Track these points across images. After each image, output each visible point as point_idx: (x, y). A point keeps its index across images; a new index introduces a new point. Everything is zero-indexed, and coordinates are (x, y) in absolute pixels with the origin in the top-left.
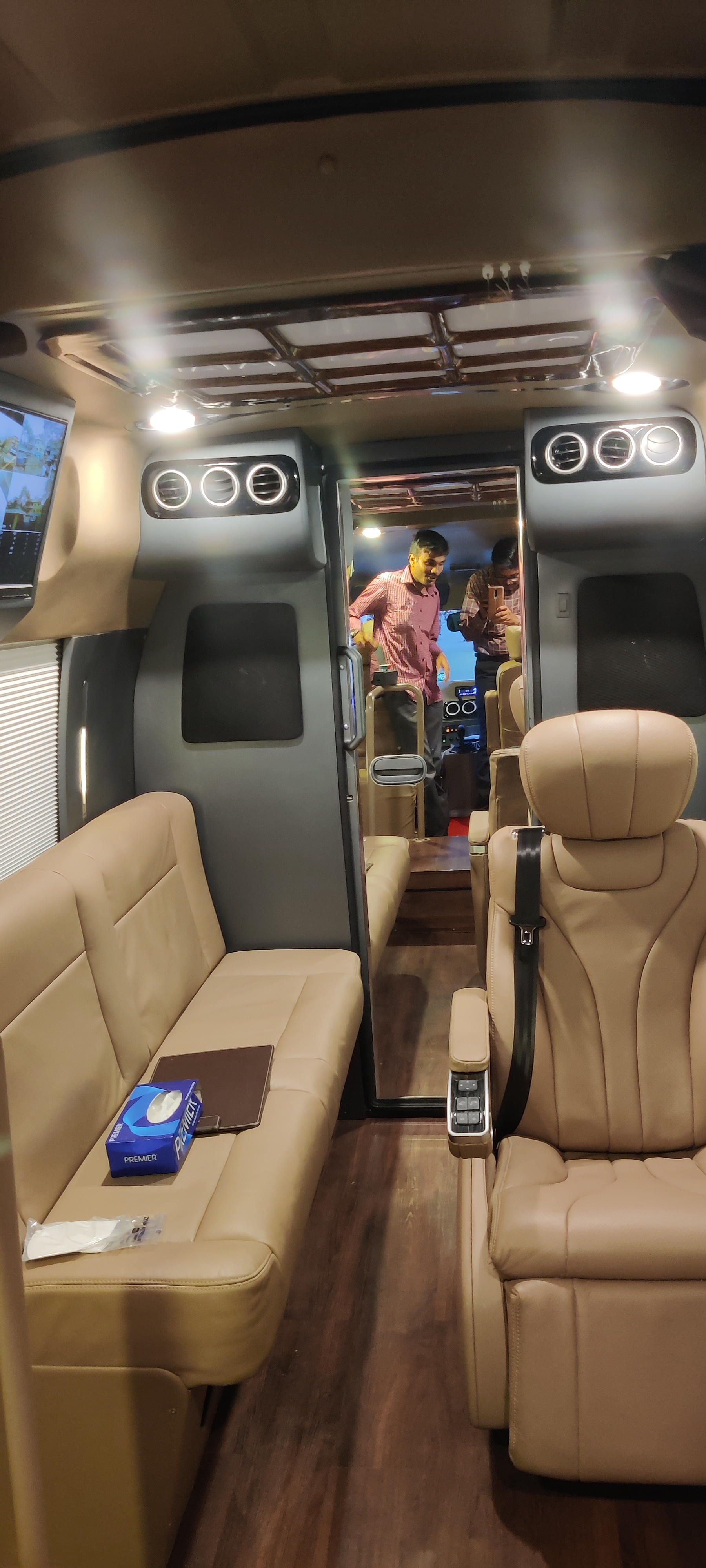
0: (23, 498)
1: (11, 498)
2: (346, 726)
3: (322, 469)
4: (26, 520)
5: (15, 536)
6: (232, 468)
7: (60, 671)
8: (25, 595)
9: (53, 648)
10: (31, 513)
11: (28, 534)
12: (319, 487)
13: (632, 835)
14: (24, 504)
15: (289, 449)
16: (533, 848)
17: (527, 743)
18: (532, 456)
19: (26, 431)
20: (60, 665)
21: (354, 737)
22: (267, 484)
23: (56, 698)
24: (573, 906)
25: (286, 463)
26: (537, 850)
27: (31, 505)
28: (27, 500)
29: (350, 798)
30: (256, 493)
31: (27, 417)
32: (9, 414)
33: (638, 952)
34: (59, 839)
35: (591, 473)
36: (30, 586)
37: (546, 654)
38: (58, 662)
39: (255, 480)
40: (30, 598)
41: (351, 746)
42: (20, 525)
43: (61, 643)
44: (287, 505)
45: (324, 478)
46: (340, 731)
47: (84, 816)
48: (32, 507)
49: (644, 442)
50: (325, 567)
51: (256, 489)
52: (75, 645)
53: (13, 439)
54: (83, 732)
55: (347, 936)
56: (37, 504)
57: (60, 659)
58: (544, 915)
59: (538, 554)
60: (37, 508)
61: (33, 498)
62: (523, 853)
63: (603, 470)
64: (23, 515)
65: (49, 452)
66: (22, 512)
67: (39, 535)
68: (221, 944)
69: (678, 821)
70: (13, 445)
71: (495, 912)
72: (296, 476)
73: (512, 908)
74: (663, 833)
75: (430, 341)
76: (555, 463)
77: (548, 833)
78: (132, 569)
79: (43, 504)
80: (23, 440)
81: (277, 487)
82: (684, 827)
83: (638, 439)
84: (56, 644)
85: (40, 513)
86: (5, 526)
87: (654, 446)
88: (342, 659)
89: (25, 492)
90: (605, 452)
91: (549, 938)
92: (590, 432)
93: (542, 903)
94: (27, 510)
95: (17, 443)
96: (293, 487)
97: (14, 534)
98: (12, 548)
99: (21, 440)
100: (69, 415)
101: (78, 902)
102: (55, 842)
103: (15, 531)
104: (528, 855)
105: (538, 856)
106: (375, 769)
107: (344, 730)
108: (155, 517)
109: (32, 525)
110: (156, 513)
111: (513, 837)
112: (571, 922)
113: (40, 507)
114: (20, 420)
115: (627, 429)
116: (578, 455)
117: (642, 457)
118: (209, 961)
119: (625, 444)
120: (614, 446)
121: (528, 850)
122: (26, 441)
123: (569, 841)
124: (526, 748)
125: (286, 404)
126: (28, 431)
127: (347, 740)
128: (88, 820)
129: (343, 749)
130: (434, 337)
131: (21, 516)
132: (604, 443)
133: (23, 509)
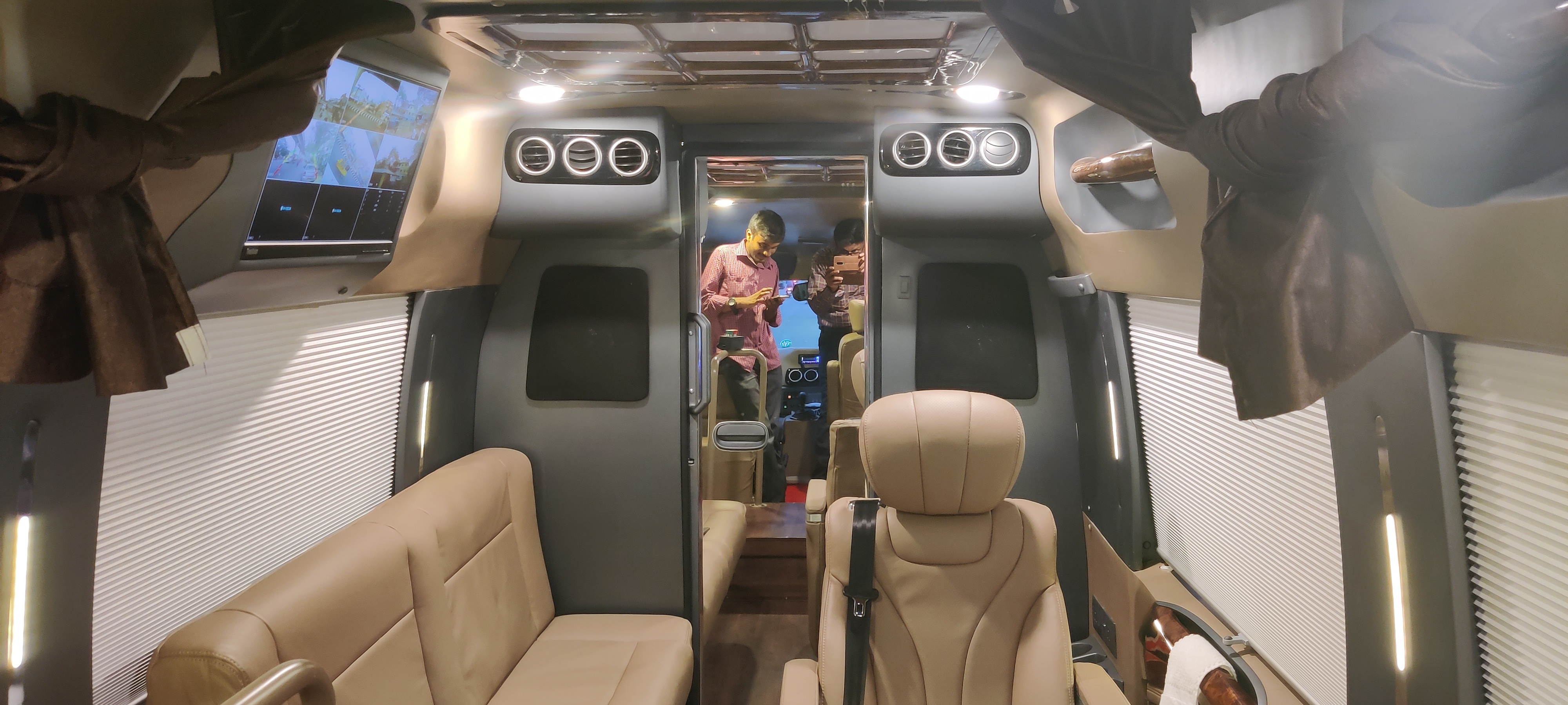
0: (391, 158)
1: (380, 158)
2: (691, 390)
3: (682, 145)
4: (392, 179)
5: (380, 194)
6: (595, 139)
7: (409, 324)
8: (384, 250)
9: (403, 301)
10: (397, 173)
11: (393, 193)
12: (678, 162)
13: (962, 512)
14: (392, 164)
15: (652, 127)
16: (869, 520)
17: (866, 417)
18: (880, 149)
19: (401, 97)
20: (410, 318)
21: (699, 401)
22: (628, 156)
23: (403, 350)
24: (905, 580)
25: (648, 139)
26: (873, 522)
27: (398, 165)
28: (395, 161)
29: (692, 462)
30: (617, 165)
31: (403, 83)
32: (386, 80)
33: (964, 628)
34: (393, 493)
35: (934, 169)
36: (391, 242)
37: (889, 334)
38: (408, 315)
39: (618, 153)
40: (389, 254)
41: (696, 410)
42: (387, 184)
43: (413, 297)
44: (647, 178)
45: (684, 153)
46: (685, 395)
47: (420, 470)
48: (399, 168)
49: (983, 144)
50: (680, 236)
51: (618, 161)
52: (427, 298)
53: (387, 103)
54: (427, 387)
55: (680, 602)
56: (404, 164)
57: (410, 312)
58: (877, 586)
59: (883, 238)
60: (404, 169)
61: (401, 159)
62: (859, 525)
63: (945, 167)
64: (390, 174)
65: (420, 117)
66: (389, 172)
67: (404, 194)
68: (549, 605)
69: (1006, 499)
70: (386, 109)
71: (830, 582)
72: (657, 151)
73: (846, 579)
74: (991, 511)
75: (792, 47)
76: (901, 157)
77: (884, 506)
78: (489, 228)
79: (410, 164)
80: (396, 105)
81: (639, 160)
82: (1011, 505)
83: (978, 141)
84: (408, 298)
85: (406, 173)
86: (371, 185)
87: (991, 148)
88: (692, 325)
89: (394, 152)
90: (946, 151)
91: (881, 610)
92: (934, 132)
93: (874, 575)
94: (394, 170)
95: (390, 107)
96: (654, 161)
97: (380, 192)
98: (376, 205)
99: (395, 105)
100: (443, 83)
101: (410, 558)
102: (390, 495)
103: (380, 190)
104: (864, 527)
105: (873, 528)
106: (718, 434)
107: (690, 395)
108: (517, 180)
109: (397, 185)
110: (517, 177)
111: (850, 508)
112: (903, 595)
113: (407, 168)
114: (395, 85)
115: (968, 132)
116: (922, 151)
117: (981, 157)
118: (537, 623)
119: (966, 145)
120: (956, 146)
121: (864, 522)
122: (400, 105)
123: (902, 514)
124: (865, 422)
125: (653, 88)
126: (403, 97)
127: (692, 404)
128: (424, 475)
129: (687, 413)
130: (796, 43)
131: (389, 175)
132: (947, 143)
133: (391, 169)
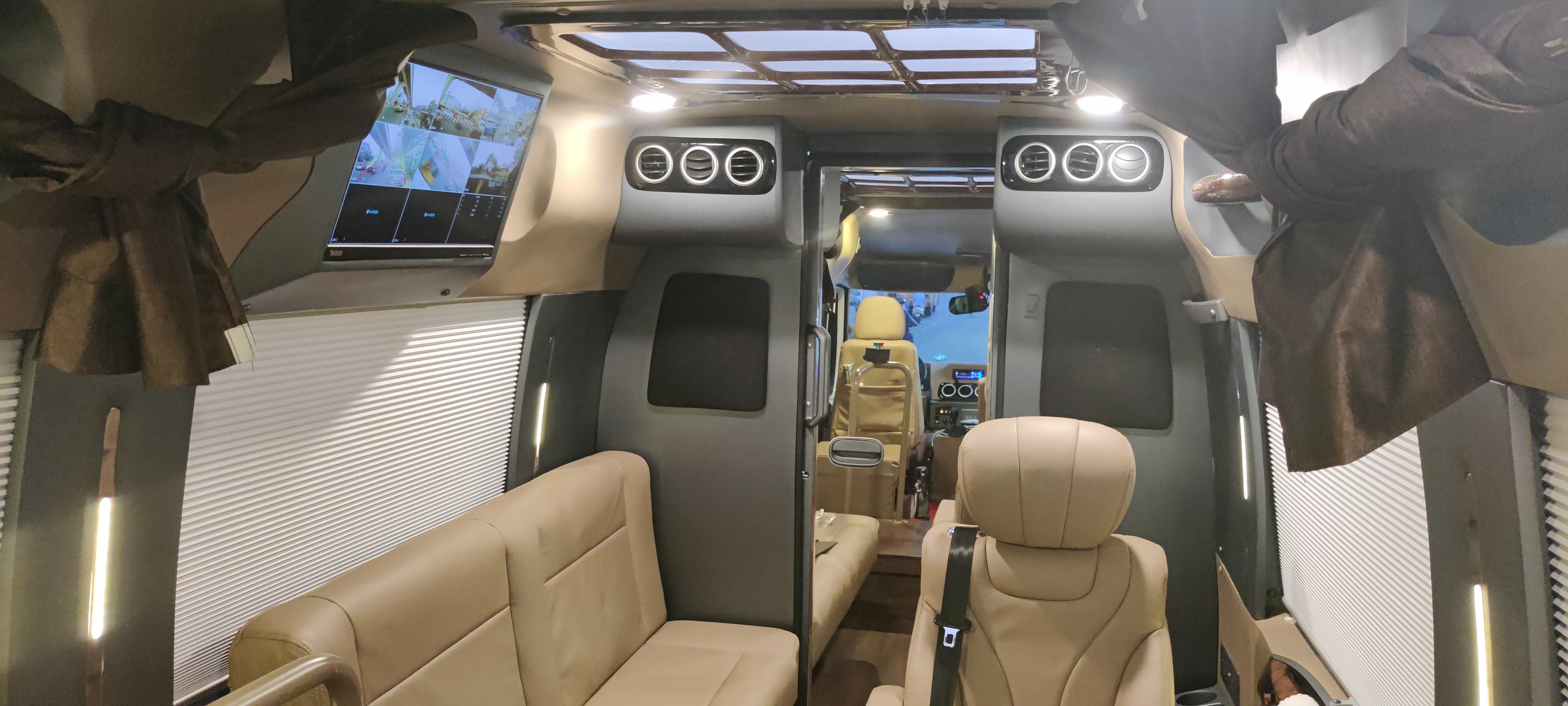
0: (489, 164)
1: (476, 164)
2: (808, 403)
3: (808, 154)
4: (491, 185)
5: (478, 199)
6: (713, 149)
7: (525, 326)
8: (485, 255)
9: (521, 304)
10: (497, 179)
11: (492, 198)
12: (802, 172)
13: (1063, 546)
14: (490, 170)
15: (769, 136)
16: (967, 547)
17: (966, 441)
18: (1002, 161)
19: (497, 103)
20: (527, 320)
21: (815, 415)
22: (744, 166)
23: (520, 351)
24: (1001, 613)
25: (764, 147)
26: (970, 550)
27: (497, 171)
28: (493, 167)
29: (806, 476)
30: (733, 174)
31: (500, 91)
32: (480, 88)
33: (1061, 668)
34: (506, 489)
35: (1058, 184)
36: (492, 246)
37: (1012, 353)
38: (525, 318)
39: (734, 162)
40: (490, 258)
41: (811, 424)
42: (485, 189)
43: (530, 300)
44: (762, 188)
45: (810, 163)
46: (802, 408)
47: (535, 470)
48: (499, 173)
49: (1112, 157)
50: (802, 247)
51: (734, 170)
52: (543, 302)
53: (482, 110)
54: (544, 388)
55: (790, 617)
56: (504, 170)
57: (527, 315)
58: (971, 618)
59: (1011, 254)
60: (503, 176)
61: (500, 164)
62: (956, 552)
63: (1069, 182)
64: (489, 180)
65: (521, 124)
66: (486, 177)
67: (505, 199)
68: (663, 611)
69: (1113, 535)
70: (482, 116)
71: (923, 609)
72: (773, 161)
73: (939, 608)
74: (1098, 546)
75: (876, 56)
76: (1023, 171)
77: (982, 535)
78: (609, 235)
79: (510, 170)
80: (493, 112)
81: (755, 170)
82: (1120, 542)
83: (1106, 157)
84: (525, 301)
85: (507, 179)
86: (468, 190)
87: (1121, 163)
88: (811, 337)
89: (491, 158)
90: (1071, 164)
91: (975, 641)
92: (1059, 144)
93: (969, 606)
94: (494, 176)
95: (486, 114)
96: (770, 171)
97: (478, 197)
98: (474, 210)
99: (491, 112)
100: (546, 92)
101: (507, 555)
102: (502, 492)
103: (478, 195)
104: (961, 554)
105: (971, 556)
106: (833, 449)
107: (807, 407)
108: (637, 188)
109: (497, 190)
110: (638, 185)
111: (949, 534)
112: (997, 628)
113: (507, 174)
114: (491, 93)
115: (1096, 146)
116: (1046, 165)
117: (1109, 172)
118: (647, 627)
119: (1094, 159)
120: (1082, 160)
121: (961, 549)
122: (497, 112)
123: (1003, 545)
124: (965, 446)
125: (757, 97)
126: (500, 104)
127: (809, 417)
128: (539, 474)
129: (803, 426)
130: (879, 53)
131: (486, 182)
132: (1072, 155)
133: (489, 174)
